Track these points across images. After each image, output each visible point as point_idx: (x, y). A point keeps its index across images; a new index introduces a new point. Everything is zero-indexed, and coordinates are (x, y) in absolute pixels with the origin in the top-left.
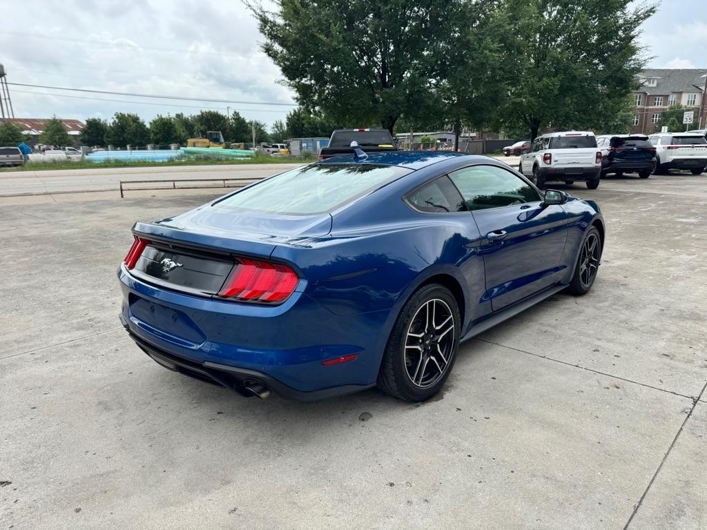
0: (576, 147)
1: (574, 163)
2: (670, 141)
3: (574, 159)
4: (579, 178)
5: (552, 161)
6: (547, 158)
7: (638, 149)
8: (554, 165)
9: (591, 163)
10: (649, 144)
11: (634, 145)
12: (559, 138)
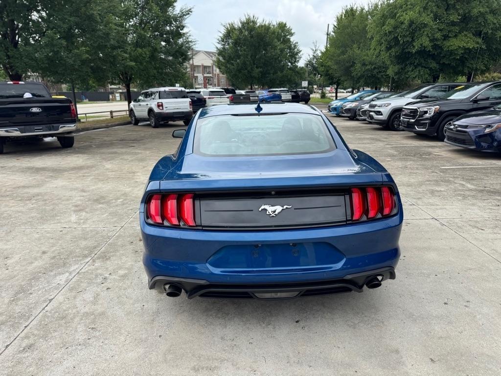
0: (176, 98)
1: (178, 108)
2: (208, 94)
3: (177, 106)
4: (180, 118)
5: (164, 108)
6: (160, 105)
7: (197, 99)
8: (165, 111)
9: (187, 109)
10: (201, 95)
11: (194, 97)
12: (165, 91)
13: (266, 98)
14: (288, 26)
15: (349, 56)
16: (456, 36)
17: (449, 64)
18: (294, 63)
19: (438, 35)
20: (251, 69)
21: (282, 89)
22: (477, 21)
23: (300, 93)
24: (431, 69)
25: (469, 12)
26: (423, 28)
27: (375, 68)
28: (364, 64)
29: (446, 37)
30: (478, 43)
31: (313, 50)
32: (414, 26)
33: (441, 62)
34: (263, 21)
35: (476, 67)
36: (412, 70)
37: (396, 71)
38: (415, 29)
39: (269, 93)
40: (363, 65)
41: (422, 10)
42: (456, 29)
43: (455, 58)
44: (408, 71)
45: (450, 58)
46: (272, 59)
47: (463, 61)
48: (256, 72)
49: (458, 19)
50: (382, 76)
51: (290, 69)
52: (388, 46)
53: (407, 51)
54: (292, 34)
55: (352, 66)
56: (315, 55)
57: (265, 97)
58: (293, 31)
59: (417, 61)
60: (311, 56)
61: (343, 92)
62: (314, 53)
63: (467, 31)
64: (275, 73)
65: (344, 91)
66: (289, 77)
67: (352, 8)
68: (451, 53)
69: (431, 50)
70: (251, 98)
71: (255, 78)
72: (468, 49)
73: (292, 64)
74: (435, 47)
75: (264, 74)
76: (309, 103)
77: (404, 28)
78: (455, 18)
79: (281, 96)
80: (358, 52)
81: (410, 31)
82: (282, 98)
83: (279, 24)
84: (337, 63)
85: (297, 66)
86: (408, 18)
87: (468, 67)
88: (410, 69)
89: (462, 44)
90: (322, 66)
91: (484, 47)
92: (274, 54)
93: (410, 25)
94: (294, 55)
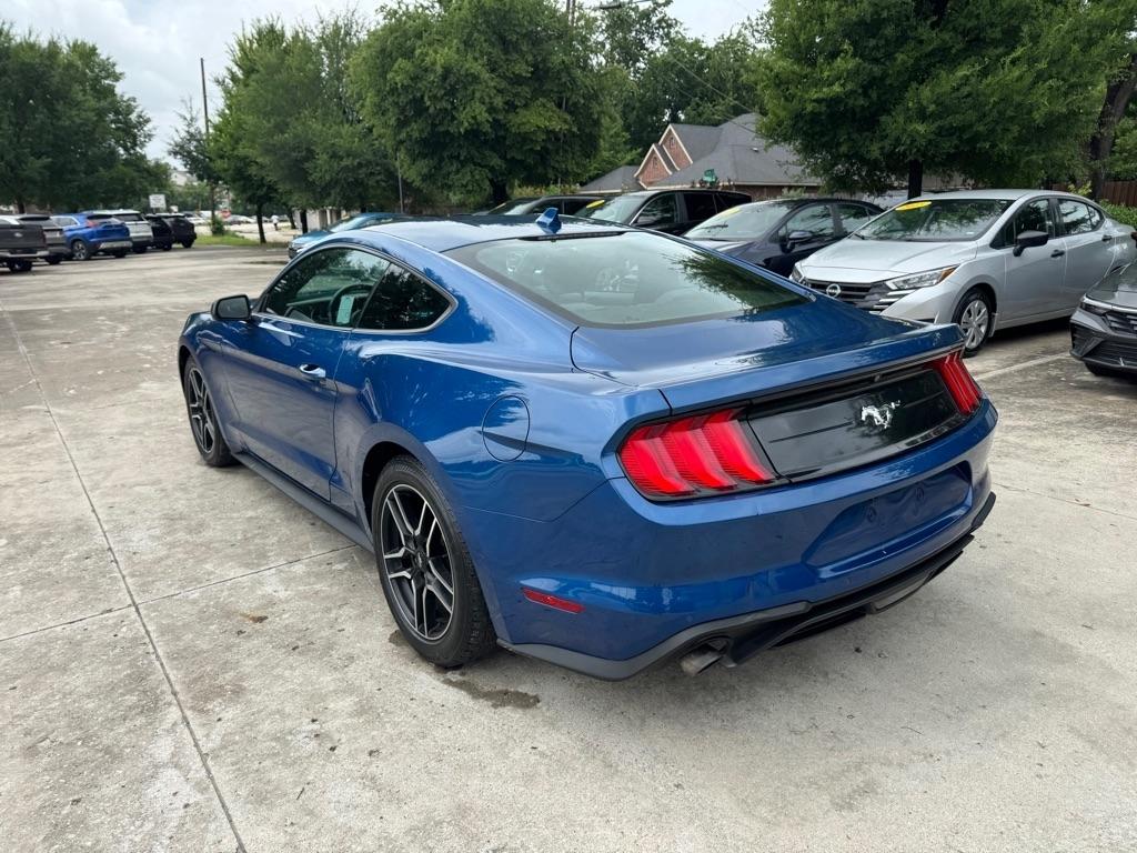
13: (84, 235)
14: (103, 54)
15: (296, 136)
16: (526, 106)
17: (521, 162)
18: (133, 148)
19: (499, 101)
20: (17, 158)
21: (121, 211)
22: (560, 79)
23: (168, 221)
24: (492, 169)
25: (544, 61)
26: (471, 84)
27: (360, 165)
28: (334, 156)
29: (511, 107)
30: (565, 121)
31: (185, 119)
32: (452, 79)
33: (508, 157)
34: (30, 34)
35: (567, 169)
36: (458, 172)
37: (425, 171)
38: (454, 84)
39: (90, 223)
40: (331, 157)
41: (462, 47)
42: (526, 91)
43: (531, 149)
44: (449, 173)
45: (525, 148)
46: (77, 134)
47: (543, 156)
48: (35, 166)
49: (527, 72)
50: (377, 182)
51: (127, 163)
52: (402, 118)
53: (442, 129)
54: (117, 78)
55: (307, 159)
56: (192, 130)
57: (80, 232)
58: (118, 70)
59: (463, 154)
60: (184, 134)
61: (248, 222)
62: (189, 125)
63: (545, 97)
64: (91, 171)
65: (249, 220)
66: (127, 182)
67: (272, 26)
68: (525, 138)
69: (490, 130)
70: (48, 235)
71: (34, 182)
72: (553, 132)
73: (126, 149)
74: (496, 124)
75: (57, 173)
76: (193, 246)
77: (434, 82)
78: (523, 69)
79: (127, 230)
80: (317, 126)
81: (445, 88)
82: (132, 235)
83: (75, 45)
84: (269, 150)
85: (144, 157)
86: (440, 60)
87: (554, 168)
88: (454, 168)
89: (543, 123)
90: (222, 157)
91: (575, 129)
92: (78, 121)
93: (445, 77)
94: (130, 130)
